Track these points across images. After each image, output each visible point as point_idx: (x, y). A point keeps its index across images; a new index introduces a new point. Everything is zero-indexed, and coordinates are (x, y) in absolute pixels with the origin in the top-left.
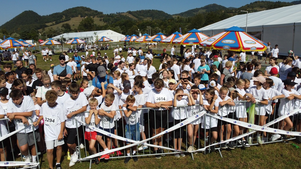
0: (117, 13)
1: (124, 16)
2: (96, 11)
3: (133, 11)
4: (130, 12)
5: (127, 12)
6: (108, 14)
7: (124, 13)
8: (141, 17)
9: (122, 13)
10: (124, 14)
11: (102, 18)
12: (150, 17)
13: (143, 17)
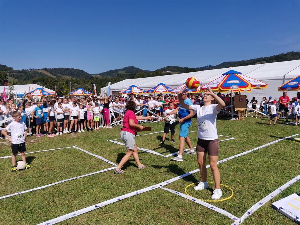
0: (30, 69)
1: (38, 72)
2: (5, 66)
3: (50, 68)
4: (46, 69)
5: (43, 69)
6: (19, 70)
7: (38, 69)
8: (59, 75)
9: (37, 69)
10: (40, 71)
11: (12, 74)
12: (69, 75)
13: (61, 75)
